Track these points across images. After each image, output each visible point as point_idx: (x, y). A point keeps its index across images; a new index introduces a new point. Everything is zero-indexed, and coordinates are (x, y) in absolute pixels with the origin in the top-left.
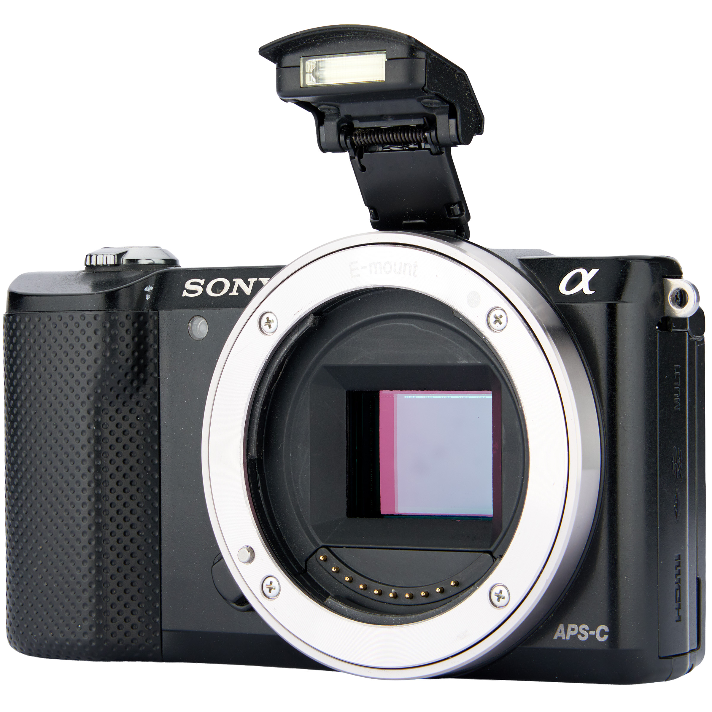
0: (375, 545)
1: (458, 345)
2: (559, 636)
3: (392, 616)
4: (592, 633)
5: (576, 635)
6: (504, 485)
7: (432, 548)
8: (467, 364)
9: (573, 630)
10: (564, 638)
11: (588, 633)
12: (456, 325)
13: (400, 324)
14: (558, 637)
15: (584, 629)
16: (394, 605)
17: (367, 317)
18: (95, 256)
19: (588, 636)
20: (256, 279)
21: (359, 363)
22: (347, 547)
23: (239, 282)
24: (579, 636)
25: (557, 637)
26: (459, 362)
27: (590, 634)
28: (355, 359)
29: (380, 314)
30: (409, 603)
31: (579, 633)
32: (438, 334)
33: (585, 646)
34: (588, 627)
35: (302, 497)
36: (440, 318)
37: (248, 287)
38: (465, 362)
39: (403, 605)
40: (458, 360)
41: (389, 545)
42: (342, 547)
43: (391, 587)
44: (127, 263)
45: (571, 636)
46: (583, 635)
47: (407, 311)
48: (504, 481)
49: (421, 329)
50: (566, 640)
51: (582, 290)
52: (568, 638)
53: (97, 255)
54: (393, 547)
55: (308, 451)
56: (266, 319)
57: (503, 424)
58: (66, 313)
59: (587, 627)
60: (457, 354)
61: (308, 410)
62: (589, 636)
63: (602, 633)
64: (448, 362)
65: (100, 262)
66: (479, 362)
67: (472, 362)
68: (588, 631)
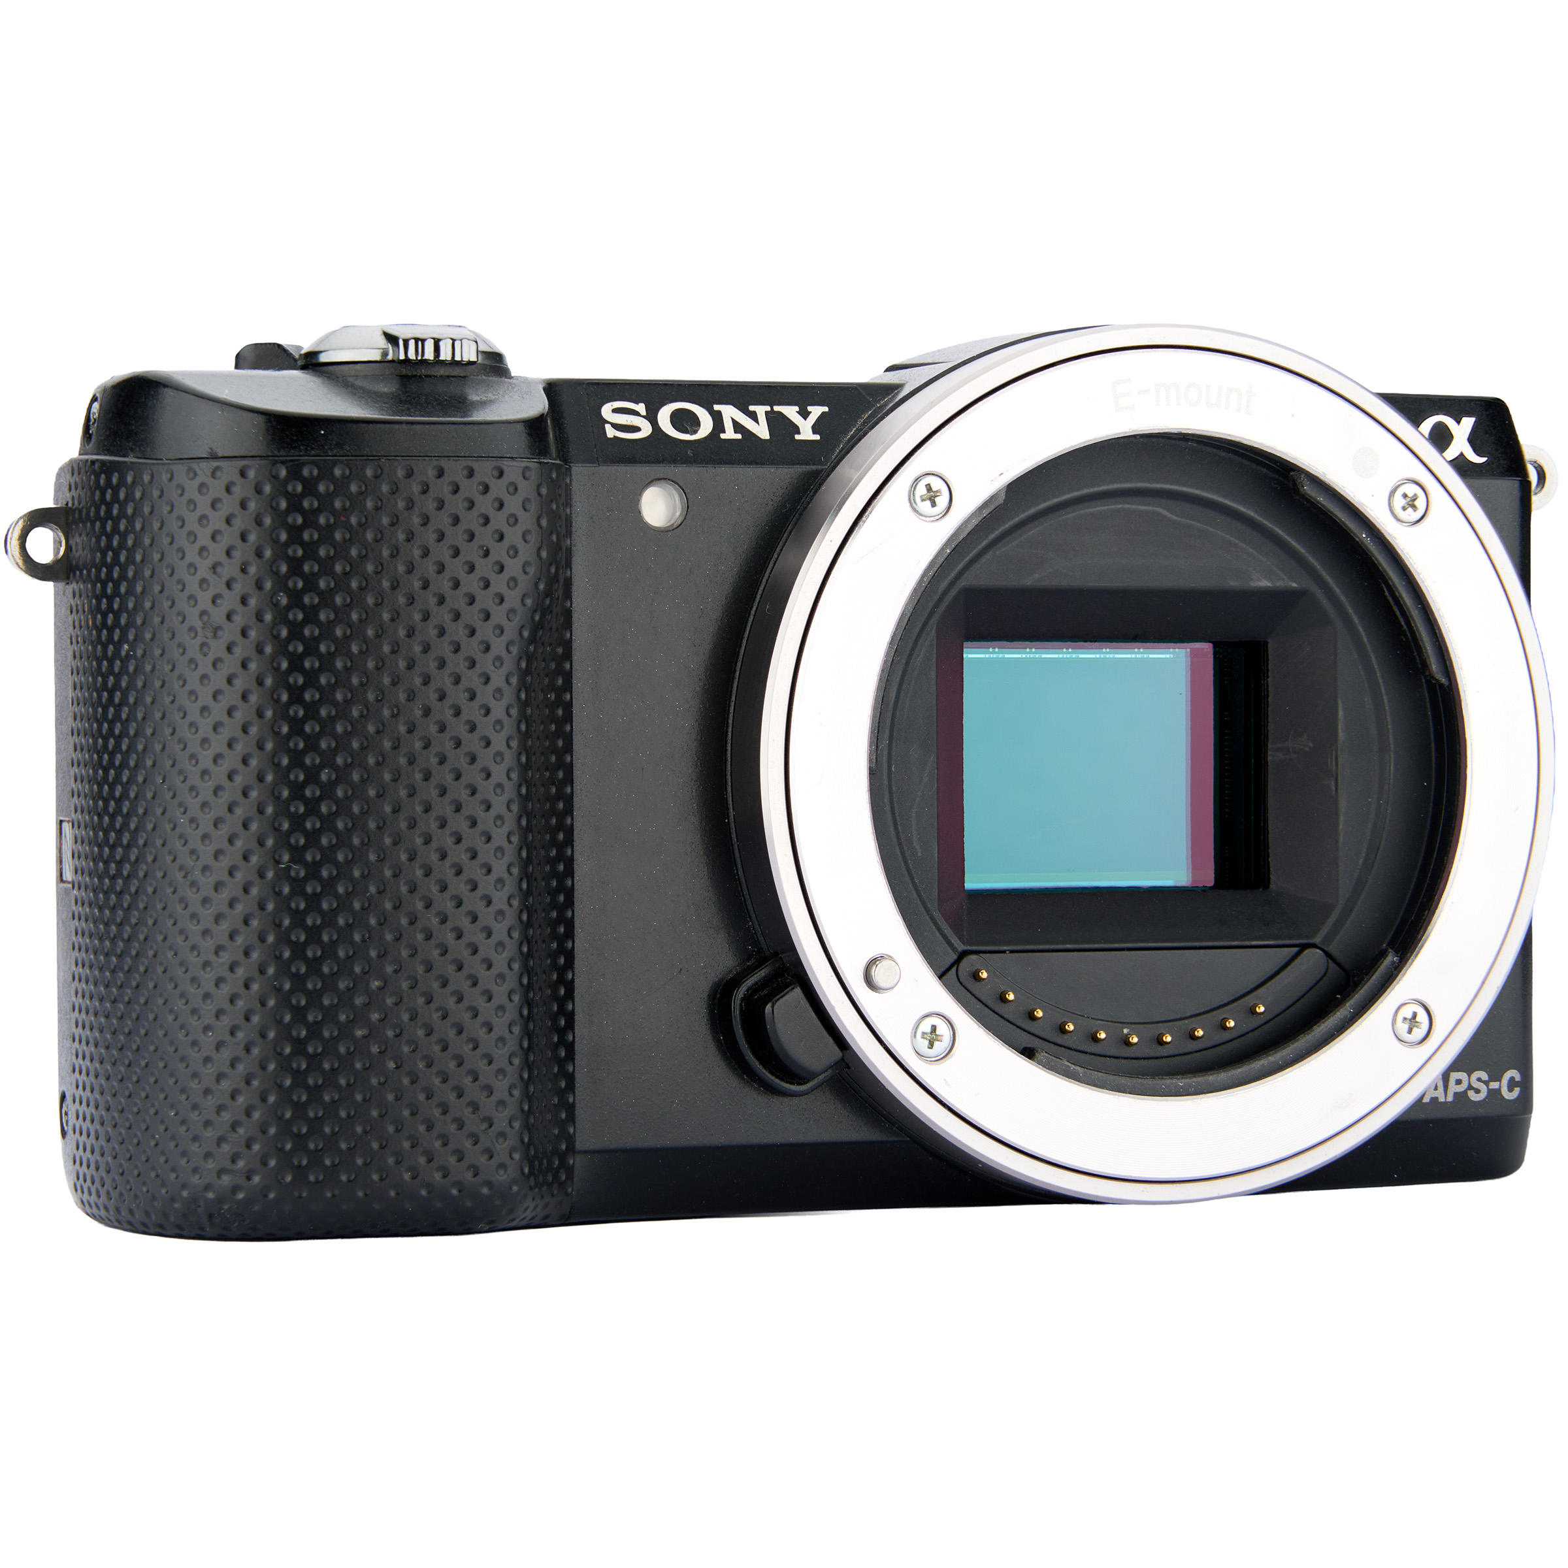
0: (1078, 943)
1: (1251, 550)
2: (1433, 1096)
3: (1178, 1079)
4: (1494, 1085)
5: (1465, 1092)
6: (1342, 818)
7: (1197, 944)
8: (1270, 587)
9: (1459, 1082)
10: (1442, 1099)
11: (1488, 1086)
12: (1256, 512)
13: (1133, 507)
14: (1432, 1099)
15: (1479, 1080)
16: (1126, 1061)
17: (1073, 491)
18: (451, 341)
19: (1488, 1093)
20: (768, 408)
21: (1046, 583)
22: (1012, 952)
23: (729, 412)
24: (1471, 1094)
25: (1429, 1097)
26: (1254, 584)
27: (1490, 1088)
28: (1037, 575)
29: (1099, 486)
30: (1158, 1054)
31: (1470, 1087)
32: (1211, 529)
33: (1481, 1112)
34: (1487, 1076)
35: (919, 854)
36: (1225, 497)
37: (758, 423)
38: (1265, 583)
39: (1144, 1059)
40: (1252, 580)
41: (1105, 943)
42: (1004, 952)
43: (1121, 1025)
44: (483, 359)
45: (1456, 1094)
46: (1478, 1091)
47: (1158, 483)
48: (1343, 810)
49: (1176, 518)
50: (1446, 1102)
51: (1462, 454)
52: (1450, 1098)
53: (461, 340)
54: (1117, 946)
55: (933, 757)
56: (925, 489)
57: (1340, 703)
58: (456, 460)
59: (1484, 1076)
60: (1250, 569)
61: (933, 675)
62: (1490, 1091)
63: (1512, 1084)
64: (1233, 584)
65: (446, 354)
66: (1294, 585)
67: (1280, 584)
68: (1486, 1083)
